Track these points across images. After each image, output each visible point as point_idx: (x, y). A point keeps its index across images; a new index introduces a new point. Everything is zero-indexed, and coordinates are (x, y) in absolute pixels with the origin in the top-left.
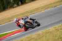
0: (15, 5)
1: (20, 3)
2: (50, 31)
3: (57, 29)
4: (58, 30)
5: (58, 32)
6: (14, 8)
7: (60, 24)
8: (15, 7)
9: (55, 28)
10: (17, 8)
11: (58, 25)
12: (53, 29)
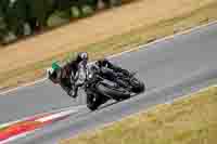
0: (12, 36)
1: (27, 27)
2: (132, 125)
3: (154, 118)
4: (161, 123)
5: (160, 132)
6: (5, 44)
7: (166, 100)
8: (12, 42)
9: (149, 116)
10: (15, 46)
11: (160, 105)
12: (143, 120)
